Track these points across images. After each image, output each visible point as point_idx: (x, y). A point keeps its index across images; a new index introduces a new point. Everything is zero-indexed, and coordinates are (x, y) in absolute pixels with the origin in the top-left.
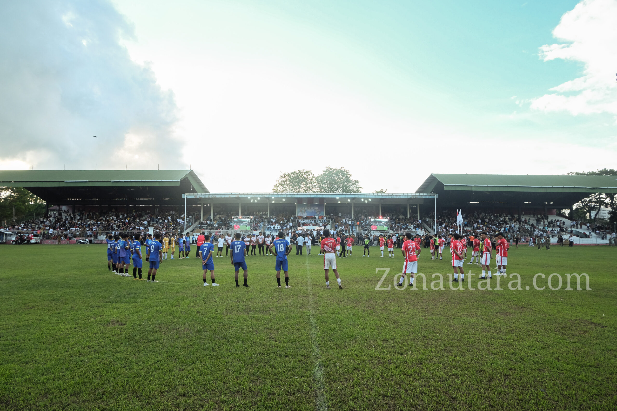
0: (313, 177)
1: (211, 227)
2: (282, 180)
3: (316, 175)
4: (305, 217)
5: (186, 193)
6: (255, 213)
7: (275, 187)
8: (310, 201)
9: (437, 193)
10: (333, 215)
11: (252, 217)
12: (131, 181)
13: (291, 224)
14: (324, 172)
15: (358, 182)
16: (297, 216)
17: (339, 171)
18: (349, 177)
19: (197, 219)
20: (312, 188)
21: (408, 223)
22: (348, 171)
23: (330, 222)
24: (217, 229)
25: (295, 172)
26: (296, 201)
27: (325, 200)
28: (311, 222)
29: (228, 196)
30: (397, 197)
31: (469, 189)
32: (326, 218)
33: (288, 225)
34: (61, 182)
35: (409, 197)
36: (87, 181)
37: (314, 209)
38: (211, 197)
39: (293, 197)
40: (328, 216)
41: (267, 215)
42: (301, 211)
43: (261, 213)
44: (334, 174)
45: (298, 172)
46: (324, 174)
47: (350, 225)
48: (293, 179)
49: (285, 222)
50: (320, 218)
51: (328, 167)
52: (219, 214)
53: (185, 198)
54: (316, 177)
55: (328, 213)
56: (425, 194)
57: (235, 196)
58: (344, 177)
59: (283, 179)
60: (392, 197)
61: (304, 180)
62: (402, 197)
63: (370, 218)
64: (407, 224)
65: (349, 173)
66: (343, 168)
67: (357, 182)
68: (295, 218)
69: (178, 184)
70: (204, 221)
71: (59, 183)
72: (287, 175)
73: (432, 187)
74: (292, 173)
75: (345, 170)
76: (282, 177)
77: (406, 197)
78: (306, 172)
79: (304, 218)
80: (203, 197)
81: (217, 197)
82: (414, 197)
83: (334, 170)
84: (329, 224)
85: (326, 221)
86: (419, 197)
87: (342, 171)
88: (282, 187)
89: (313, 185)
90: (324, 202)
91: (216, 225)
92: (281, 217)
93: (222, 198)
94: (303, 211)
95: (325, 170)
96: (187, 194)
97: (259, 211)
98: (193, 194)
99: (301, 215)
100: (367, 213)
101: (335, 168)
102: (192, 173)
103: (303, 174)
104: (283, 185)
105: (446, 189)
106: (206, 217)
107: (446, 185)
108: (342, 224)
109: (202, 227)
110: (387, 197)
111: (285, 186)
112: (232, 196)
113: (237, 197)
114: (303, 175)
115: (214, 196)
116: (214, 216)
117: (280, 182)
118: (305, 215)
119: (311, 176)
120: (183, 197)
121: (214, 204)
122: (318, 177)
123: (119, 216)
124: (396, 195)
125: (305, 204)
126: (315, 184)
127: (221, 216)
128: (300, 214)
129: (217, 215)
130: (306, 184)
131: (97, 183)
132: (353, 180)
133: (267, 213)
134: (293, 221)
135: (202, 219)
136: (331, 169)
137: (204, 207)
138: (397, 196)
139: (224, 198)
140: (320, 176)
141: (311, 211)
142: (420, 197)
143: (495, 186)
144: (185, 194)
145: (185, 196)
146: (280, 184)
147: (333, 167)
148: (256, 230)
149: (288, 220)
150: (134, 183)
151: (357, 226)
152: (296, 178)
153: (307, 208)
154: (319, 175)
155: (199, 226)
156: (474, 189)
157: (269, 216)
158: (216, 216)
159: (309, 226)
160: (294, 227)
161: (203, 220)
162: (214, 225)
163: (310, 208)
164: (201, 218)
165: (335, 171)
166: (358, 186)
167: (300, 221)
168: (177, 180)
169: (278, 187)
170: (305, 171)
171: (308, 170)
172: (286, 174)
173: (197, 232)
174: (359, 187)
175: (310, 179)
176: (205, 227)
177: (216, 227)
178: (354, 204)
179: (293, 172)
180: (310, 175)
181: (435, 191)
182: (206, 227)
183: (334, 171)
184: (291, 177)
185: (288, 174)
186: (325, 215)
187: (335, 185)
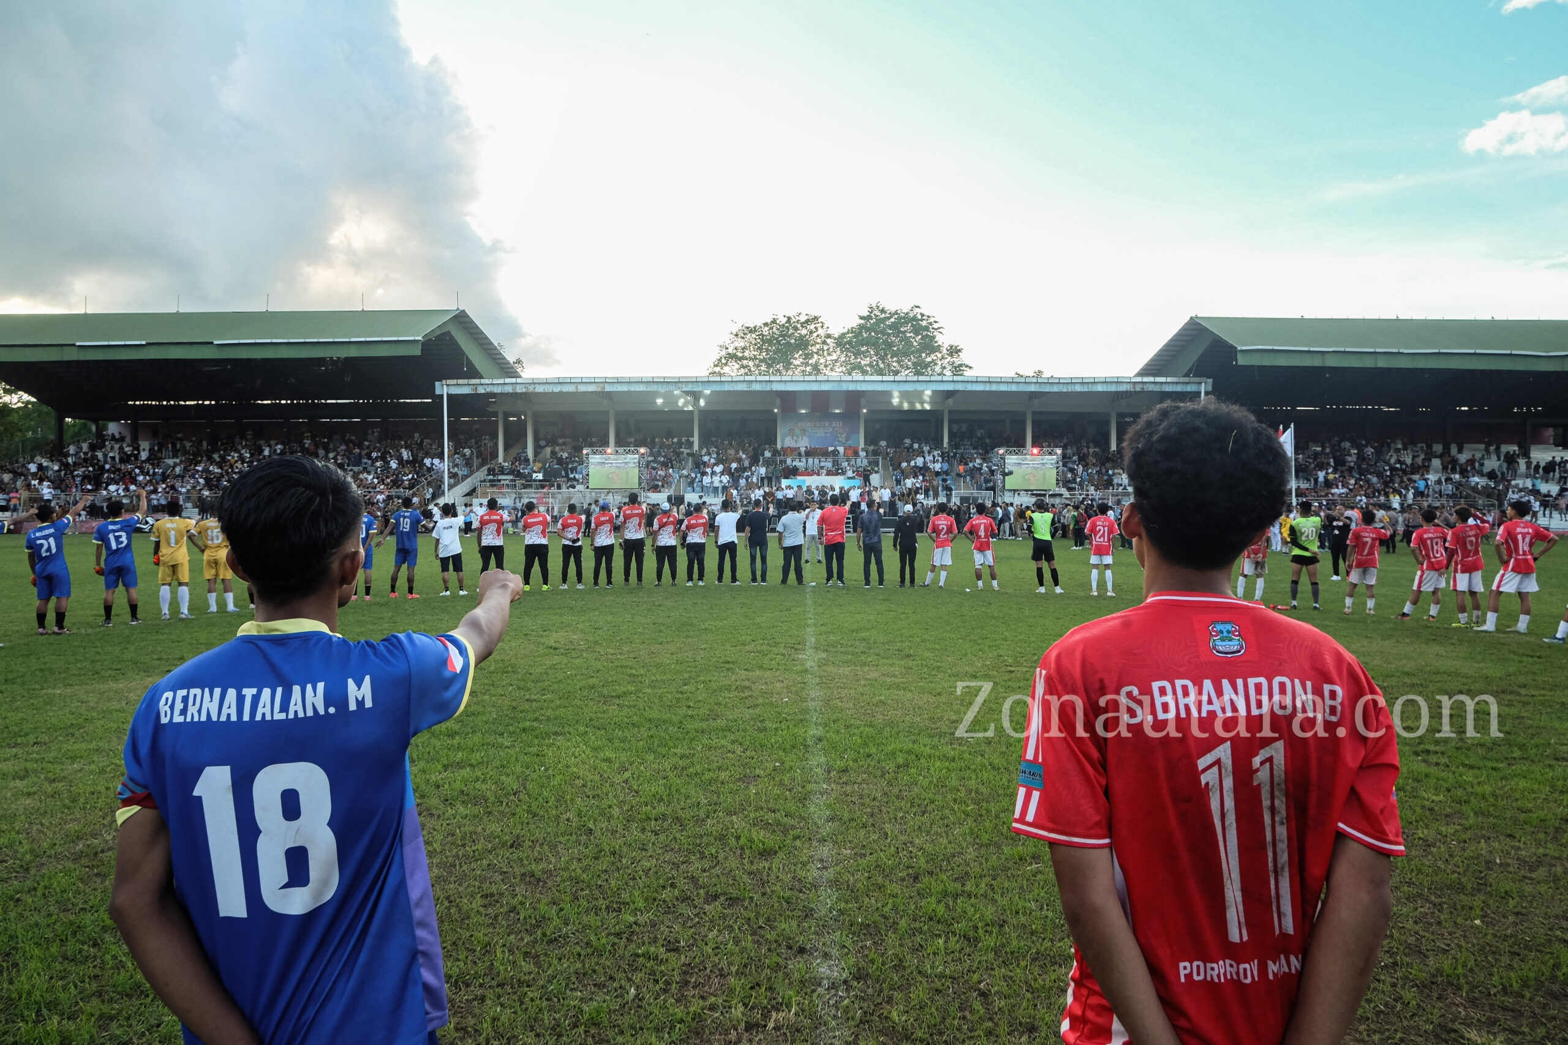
0: (829, 336)
1: (524, 482)
2: (737, 344)
3: (836, 332)
4: (803, 450)
5: (446, 378)
6: (657, 440)
7: (716, 366)
8: (820, 403)
9: (1208, 378)
10: (888, 446)
11: (642, 450)
12: (274, 341)
13: (763, 471)
14: (862, 322)
15: (960, 351)
16: (779, 446)
17: (904, 318)
18: (934, 337)
19: (487, 457)
20: (826, 366)
21: (1113, 468)
22: (932, 320)
23: (878, 466)
24: (543, 487)
25: (774, 321)
26: (778, 401)
27: (862, 399)
28: (822, 464)
29: (571, 389)
30: (1085, 389)
31: (1317, 362)
32: (864, 454)
33: (752, 474)
34: (65, 348)
35: (1123, 388)
36: (144, 343)
37: (830, 425)
38: (519, 389)
39: (768, 388)
40: (871, 448)
41: (690, 444)
42: (792, 433)
43: (675, 440)
44: (890, 327)
45: (784, 320)
46: (861, 327)
47: (937, 474)
48: (769, 341)
49: (746, 464)
50: (850, 452)
51: (874, 305)
52: (552, 442)
53: (442, 395)
54: (836, 336)
55: (871, 440)
56: (1169, 379)
57: (591, 388)
58: (920, 337)
59: (740, 343)
60: (1070, 389)
61: (803, 344)
62: (1100, 388)
63: (1001, 451)
64: (1110, 472)
65: (936, 326)
66: (917, 310)
67: (954, 351)
68: (775, 453)
69: (417, 351)
70: (506, 464)
71: (59, 348)
72: (752, 331)
73: (1192, 358)
74: (766, 324)
75: (922, 315)
76: (736, 335)
77: (1113, 388)
78: (807, 321)
79: (800, 454)
80: (497, 390)
81: (539, 389)
82: (1138, 388)
83: (892, 315)
84: (877, 472)
85: (865, 462)
86: (1151, 388)
87: (915, 318)
88: (737, 366)
89: (829, 358)
90: (859, 407)
91: (540, 476)
92: (732, 452)
93: (553, 393)
94: (797, 431)
95: (866, 314)
96: (449, 382)
97: (669, 435)
98: (465, 381)
99: (793, 445)
100: (987, 441)
101: (893, 310)
102: (461, 319)
103: (799, 326)
104: (741, 359)
105: (1242, 361)
106: (514, 452)
107: (1244, 348)
108: (916, 471)
109: (499, 481)
110: (1055, 389)
111: (745, 362)
112: (582, 388)
113: (599, 389)
114: (796, 329)
115: (531, 388)
116: (538, 449)
117: (730, 351)
118: (803, 444)
119: (821, 332)
120: (438, 392)
121: (535, 415)
122: (843, 335)
123: (263, 451)
124: (1082, 383)
125: (803, 411)
126: (834, 357)
127: (557, 448)
128: (789, 442)
129: (547, 445)
130: (808, 356)
131: (173, 349)
132: (946, 346)
133: (691, 439)
134: (767, 463)
135: (501, 459)
136: (883, 311)
137: (507, 424)
138: (1086, 386)
139: (561, 393)
140: (848, 333)
141: (821, 433)
142: (1157, 388)
143: (1399, 353)
144: (444, 382)
145: (444, 389)
146: (732, 357)
147: (891, 307)
148: (655, 489)
149: (755, 461)
150: (283, 347)
151: (959, 475)
152: (777, 339)
153: (809, 424)
154: (845, 330)
155: (491, 477)
156: (1331, 362)
157: (696, 447)
158: (542, 448)
159: (815, 477)
160: (768, 480)
161: (505, 461)
162: (534, 475)
163: (818, 424)
164: (497, 456)
165: (893, 320)
166: (957, 363)
167: (789, 461)
168: (412, 338)
169: (726, 364)
170: (803, 318)
171: (814, 313)
172: (748, 328)
173: (484, 495)
174: (960, 365)
175: (819, 340)
176: (508, 482)
177: (540, 481)
178: (950, 412)
179: (769, 321)
180: (820, 329)
181: (1198, 371)
182: (511, 480)
183: (889, 318)
184: (763, 335)
185: (755, 327)
186: (862, 445)
187: (892, 357)
